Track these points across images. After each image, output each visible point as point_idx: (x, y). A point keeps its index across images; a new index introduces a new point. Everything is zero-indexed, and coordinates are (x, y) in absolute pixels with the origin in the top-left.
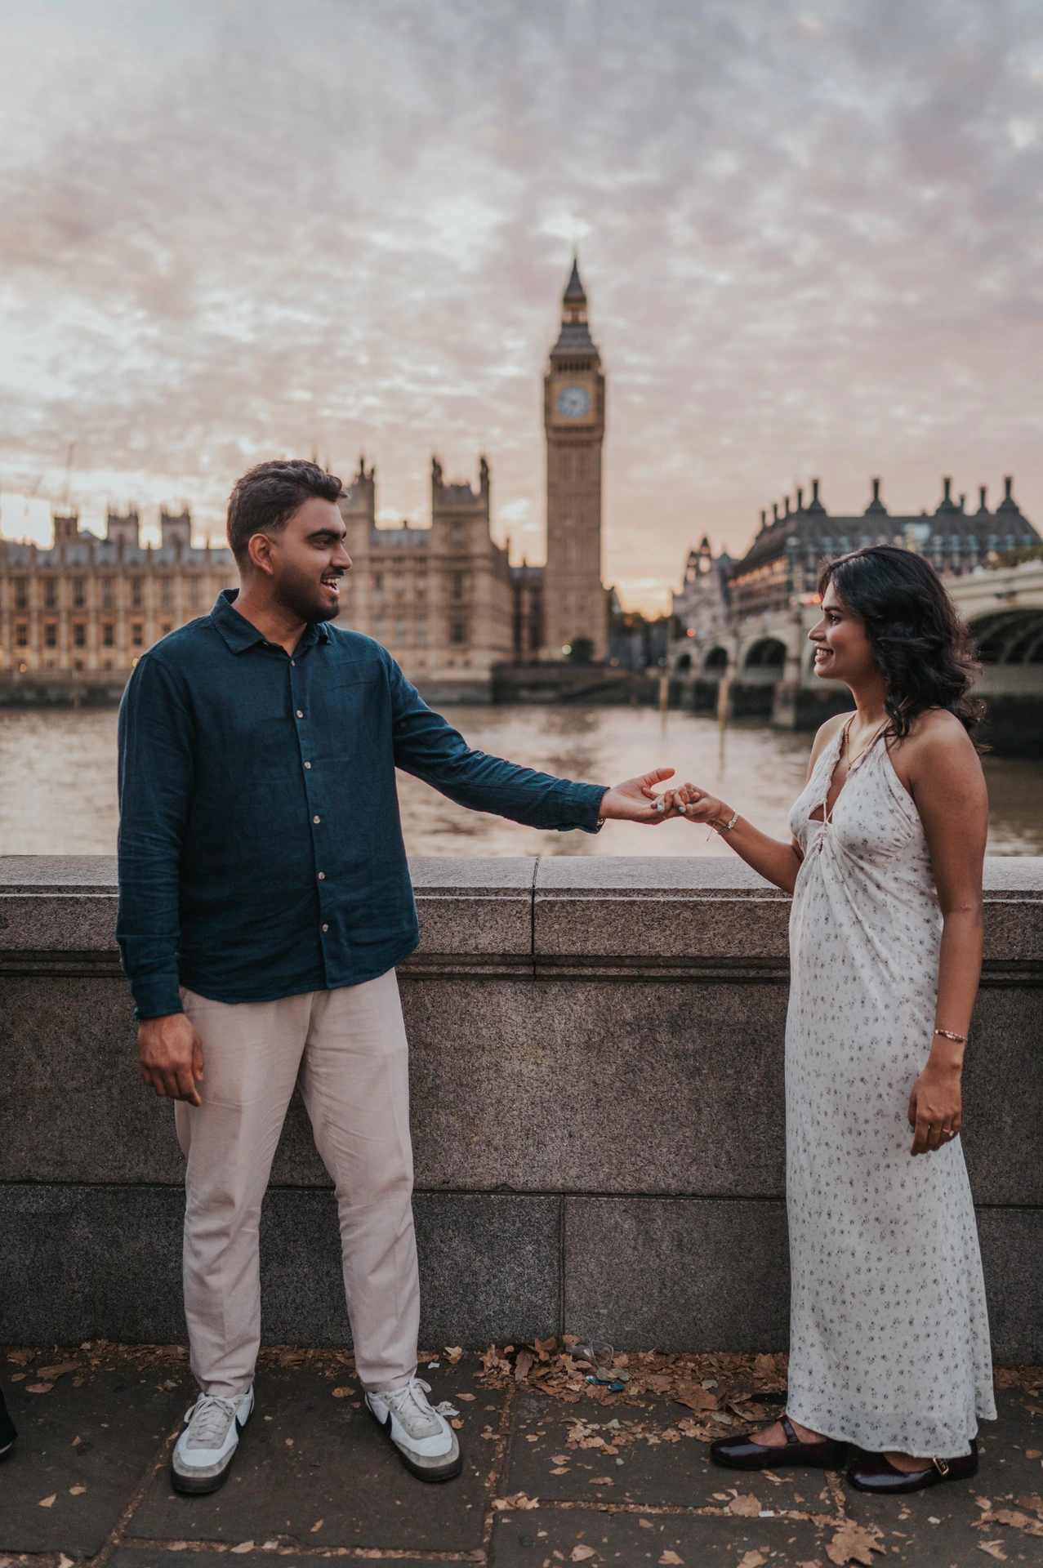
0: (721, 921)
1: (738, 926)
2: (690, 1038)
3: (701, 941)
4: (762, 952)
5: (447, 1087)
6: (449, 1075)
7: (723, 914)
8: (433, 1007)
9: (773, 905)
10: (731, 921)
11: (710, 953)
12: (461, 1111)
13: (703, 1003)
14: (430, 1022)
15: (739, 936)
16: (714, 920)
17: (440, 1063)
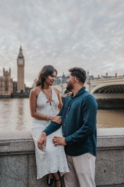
5: (114, 168)
12: (116, 171)
14: (111, 157)
17: (113, 164)
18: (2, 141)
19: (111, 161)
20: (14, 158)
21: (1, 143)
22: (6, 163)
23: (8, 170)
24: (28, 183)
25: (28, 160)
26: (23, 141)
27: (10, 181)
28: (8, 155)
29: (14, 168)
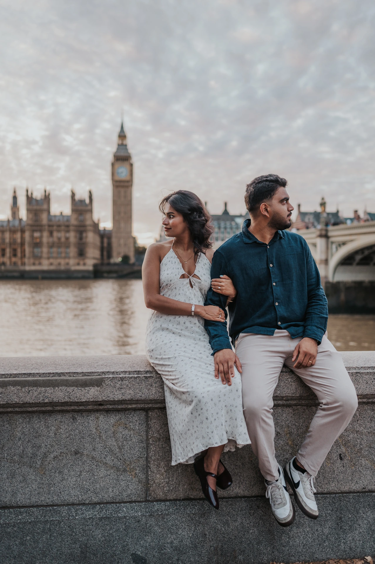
5: (365, 449)
6: (366, 443)
8: (360, 415)
12: (371, 458)
14: (359, 422)
17: (362, 439)
18: (83, 376)
19: (357, 432)
20: (113, 419)
21: (82, 380)
22: (95, 430)
23: (99, 446)
24: (147, 480)
25: (148, 425)
26: (136, 376)
27: (103, 472)
28: (97, 411)
29: (112, 442)
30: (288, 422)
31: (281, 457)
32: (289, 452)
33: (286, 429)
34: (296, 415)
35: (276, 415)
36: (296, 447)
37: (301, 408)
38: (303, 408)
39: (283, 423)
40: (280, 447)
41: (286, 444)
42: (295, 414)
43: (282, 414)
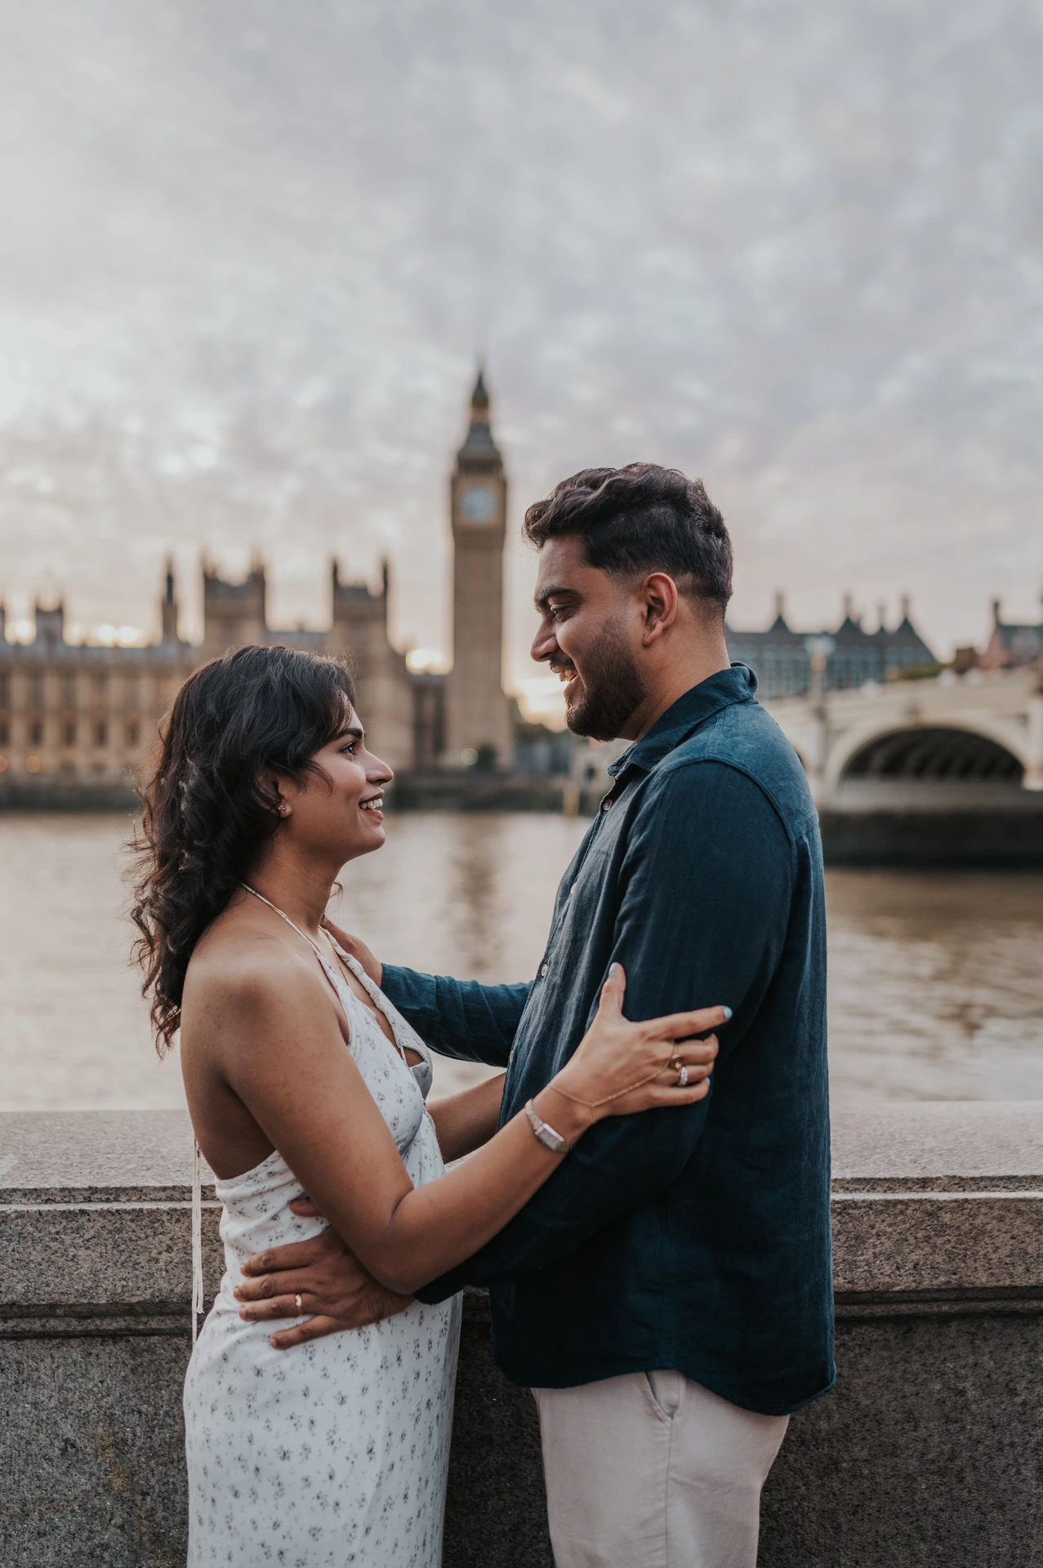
0: (885, 1233)
1: (912, 1240)
2: (822, 1412)
3: (853, 1266)
4: (948, 1282)
7: (889, 1221)
9: (966, 1205)
10: (900, 1233)
11: (867, 1285)
13: (843, 1355)
15: (914, 1257)
16: (874, 1232)
30: (110, 1399)
31: (81, 1540)
32: (112, 1522)
33: (100, 1430)
34: (144, 1372)
35: (61, 1370)
36: (144, 1499)
37: (166, 1346)
38: (173, 1346)
39: (90, 1406)
40: (76, 1498)
41: (100, 1490)
42: (140, 1369)
43: (86, 1370)
